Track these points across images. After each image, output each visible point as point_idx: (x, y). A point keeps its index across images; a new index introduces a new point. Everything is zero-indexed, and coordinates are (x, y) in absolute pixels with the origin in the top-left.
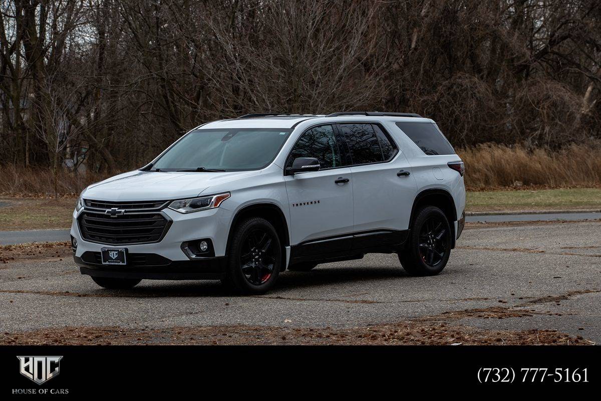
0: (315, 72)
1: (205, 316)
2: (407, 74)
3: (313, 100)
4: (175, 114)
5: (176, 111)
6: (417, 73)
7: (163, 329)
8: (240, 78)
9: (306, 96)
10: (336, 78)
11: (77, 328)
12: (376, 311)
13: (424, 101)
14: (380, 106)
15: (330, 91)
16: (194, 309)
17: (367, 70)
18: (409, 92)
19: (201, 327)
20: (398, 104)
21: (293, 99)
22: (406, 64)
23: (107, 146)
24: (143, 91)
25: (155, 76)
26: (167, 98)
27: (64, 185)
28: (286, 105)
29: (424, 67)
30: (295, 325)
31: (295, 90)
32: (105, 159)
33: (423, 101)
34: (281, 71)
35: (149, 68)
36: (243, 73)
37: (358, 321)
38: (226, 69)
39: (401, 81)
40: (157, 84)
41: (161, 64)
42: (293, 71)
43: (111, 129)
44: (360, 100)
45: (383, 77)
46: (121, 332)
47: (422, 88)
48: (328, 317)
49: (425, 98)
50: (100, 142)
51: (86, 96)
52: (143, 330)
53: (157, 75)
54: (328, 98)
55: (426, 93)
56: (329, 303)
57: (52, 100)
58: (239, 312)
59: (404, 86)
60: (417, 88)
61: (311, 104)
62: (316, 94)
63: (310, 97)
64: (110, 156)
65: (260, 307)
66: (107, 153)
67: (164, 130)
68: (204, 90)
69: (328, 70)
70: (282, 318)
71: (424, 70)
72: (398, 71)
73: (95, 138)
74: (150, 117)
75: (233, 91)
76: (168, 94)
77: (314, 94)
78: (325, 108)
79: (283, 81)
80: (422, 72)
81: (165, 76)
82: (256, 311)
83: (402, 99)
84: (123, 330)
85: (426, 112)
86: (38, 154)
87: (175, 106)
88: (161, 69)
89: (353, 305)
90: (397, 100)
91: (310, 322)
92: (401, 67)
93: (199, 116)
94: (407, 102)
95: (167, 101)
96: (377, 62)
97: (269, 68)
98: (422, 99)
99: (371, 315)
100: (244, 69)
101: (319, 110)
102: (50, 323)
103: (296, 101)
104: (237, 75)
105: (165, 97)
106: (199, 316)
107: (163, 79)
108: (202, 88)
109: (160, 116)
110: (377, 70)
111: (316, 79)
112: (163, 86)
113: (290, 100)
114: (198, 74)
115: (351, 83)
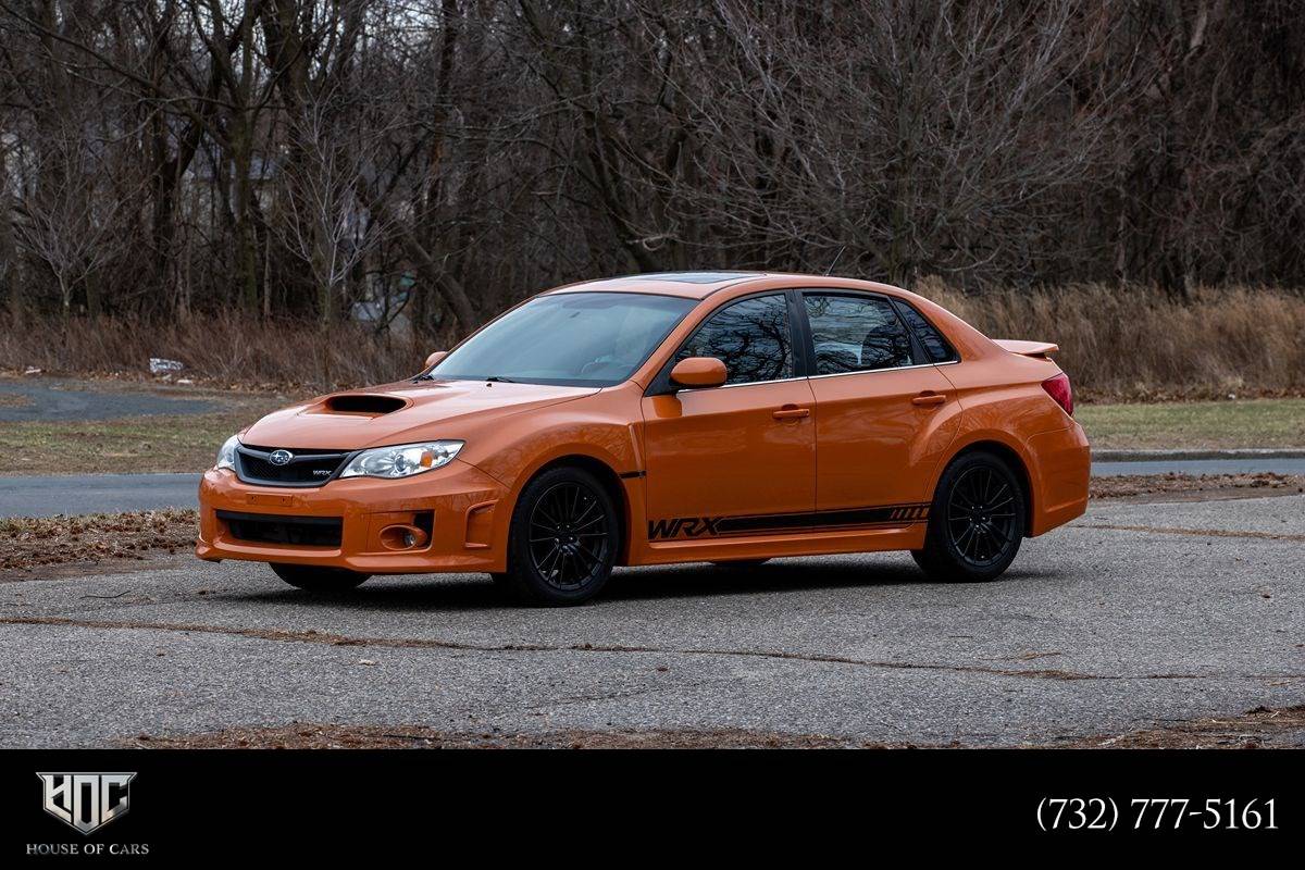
0: (955, 102)
1: (647, 704)
2: (1178, 112)
3: (948, 168)
4: (617, 200)
5: (620, 193)
6: (1202, 107)
7: (537, 736)
8: (774, 117)
9: (933, 160)
10: (1006, 116)
11: (320, 729)
12: (1081, 702)
13: (1219, 176)
14: (1111, 185)
15: (989, 148)
16: (620, 684)
17: (1083, 97)
18: (1183, 154)
19: (632, 732)
20: (1156, 182)
21: (900, 165)
22: (1176, 87)
23: (457, 273)
24: (542, 142)
25: (571, 106)
26: (598, 158)
27: (349, 364)
28: (883, 181)
29: (1220, 93)
30: (872, 733)
31: (905, 145)
32: (450, 304)
33: (1215, 176)
34: (874, 99)
35: (558, 87)
36: (780, 102)
37: (1034, 727)
38: (741, 92)
39: (1166, 129)
40: (576, 127)
41: (585, 79)
42: (901, 98)
43: (466, 232)
44: (1062, 172)
45: (1121, 116)
46: (430, 740)
47: (1215, 143)
48: (955, 714)
49: (1223, 168)
50: (440, 262)
51: (414, 154)
52: (486, 737)
53: (576, 104)
54: (985, 165)
55: (1224, 157)
56: (962, 678)
57: (320, 159)
58: (733, 694)
59: (1171, 138)
60: (1204, 145)
61: (942, 179)
62: (955, 154)
63: (941, 162)
64: (464, 298)
65: (788, 684)
66: (458, 290)
67: (591, 236)
68: (686, 142)
69: (986, 98)
70: (840, 712)
71: (1219, 101)
72: (1157, 102)
73: (429, 253)
74: (561, 206)
75: (757, 147)
76: (602, 152)
77: (952, 153)
78: (977, 188)
79: (875, 121)
80: (1214, 106)
81: (595, 108)
82: (774, 692)
83: (1166, 170)
84: (437, 734)
85: (1225, 204)
86: (294, 289)
87: (617, 178)
88: (586, 90)
89: (1023, 681)
90: (1154, 172)
91: (910, 727)
92: (1163, 93)
93: (674, 203)
94: (1179, 178)
95: (599, 168)
96: (1107, 79)
97: (842, 91)
98: (1215, 171)
99: (1066, 710)
100: (784, 93)
101: (961, 194)
102: (256, 714)
103: (905, 171)
104: (765, 106)
105: (595, 158)
106: (632, 703)
107: (589, 115)
108: (682, 137)
109: (583, 203)
110: (1106, 100)
111: (957, 118)
112: (590, 132)
113: (892, 168)
114: (673, 104)
115: (1041, 127)
